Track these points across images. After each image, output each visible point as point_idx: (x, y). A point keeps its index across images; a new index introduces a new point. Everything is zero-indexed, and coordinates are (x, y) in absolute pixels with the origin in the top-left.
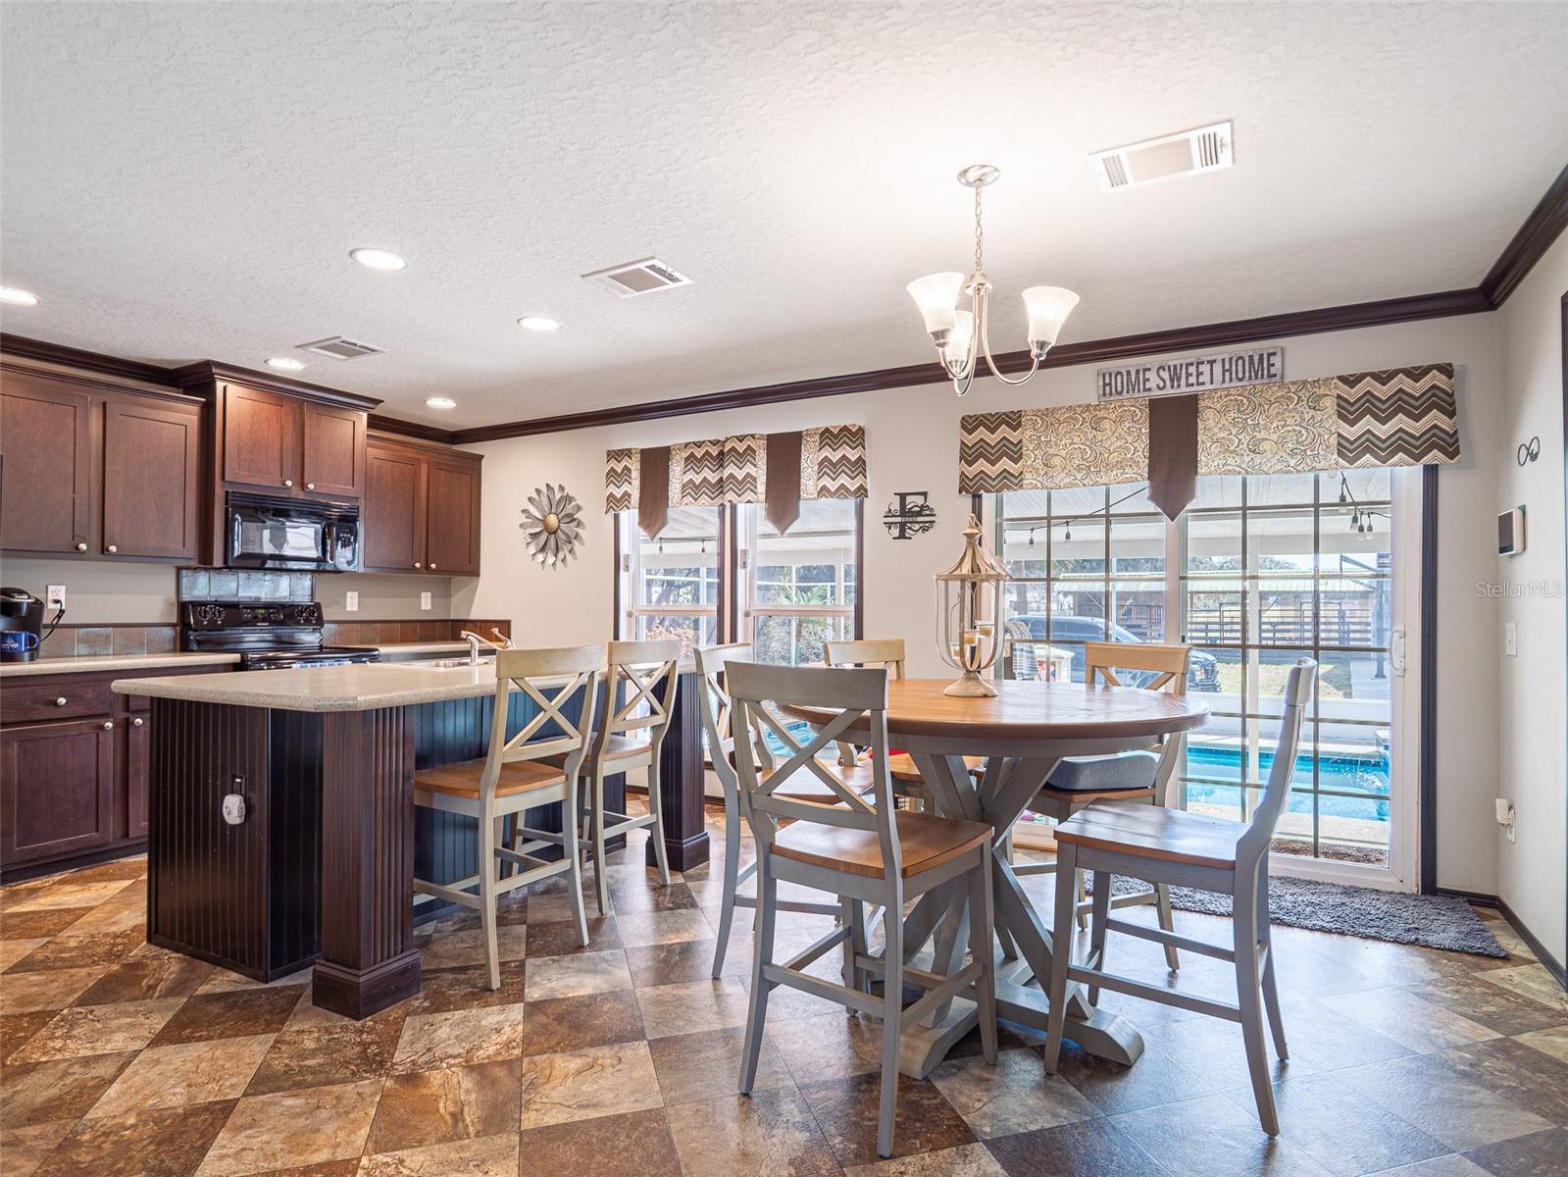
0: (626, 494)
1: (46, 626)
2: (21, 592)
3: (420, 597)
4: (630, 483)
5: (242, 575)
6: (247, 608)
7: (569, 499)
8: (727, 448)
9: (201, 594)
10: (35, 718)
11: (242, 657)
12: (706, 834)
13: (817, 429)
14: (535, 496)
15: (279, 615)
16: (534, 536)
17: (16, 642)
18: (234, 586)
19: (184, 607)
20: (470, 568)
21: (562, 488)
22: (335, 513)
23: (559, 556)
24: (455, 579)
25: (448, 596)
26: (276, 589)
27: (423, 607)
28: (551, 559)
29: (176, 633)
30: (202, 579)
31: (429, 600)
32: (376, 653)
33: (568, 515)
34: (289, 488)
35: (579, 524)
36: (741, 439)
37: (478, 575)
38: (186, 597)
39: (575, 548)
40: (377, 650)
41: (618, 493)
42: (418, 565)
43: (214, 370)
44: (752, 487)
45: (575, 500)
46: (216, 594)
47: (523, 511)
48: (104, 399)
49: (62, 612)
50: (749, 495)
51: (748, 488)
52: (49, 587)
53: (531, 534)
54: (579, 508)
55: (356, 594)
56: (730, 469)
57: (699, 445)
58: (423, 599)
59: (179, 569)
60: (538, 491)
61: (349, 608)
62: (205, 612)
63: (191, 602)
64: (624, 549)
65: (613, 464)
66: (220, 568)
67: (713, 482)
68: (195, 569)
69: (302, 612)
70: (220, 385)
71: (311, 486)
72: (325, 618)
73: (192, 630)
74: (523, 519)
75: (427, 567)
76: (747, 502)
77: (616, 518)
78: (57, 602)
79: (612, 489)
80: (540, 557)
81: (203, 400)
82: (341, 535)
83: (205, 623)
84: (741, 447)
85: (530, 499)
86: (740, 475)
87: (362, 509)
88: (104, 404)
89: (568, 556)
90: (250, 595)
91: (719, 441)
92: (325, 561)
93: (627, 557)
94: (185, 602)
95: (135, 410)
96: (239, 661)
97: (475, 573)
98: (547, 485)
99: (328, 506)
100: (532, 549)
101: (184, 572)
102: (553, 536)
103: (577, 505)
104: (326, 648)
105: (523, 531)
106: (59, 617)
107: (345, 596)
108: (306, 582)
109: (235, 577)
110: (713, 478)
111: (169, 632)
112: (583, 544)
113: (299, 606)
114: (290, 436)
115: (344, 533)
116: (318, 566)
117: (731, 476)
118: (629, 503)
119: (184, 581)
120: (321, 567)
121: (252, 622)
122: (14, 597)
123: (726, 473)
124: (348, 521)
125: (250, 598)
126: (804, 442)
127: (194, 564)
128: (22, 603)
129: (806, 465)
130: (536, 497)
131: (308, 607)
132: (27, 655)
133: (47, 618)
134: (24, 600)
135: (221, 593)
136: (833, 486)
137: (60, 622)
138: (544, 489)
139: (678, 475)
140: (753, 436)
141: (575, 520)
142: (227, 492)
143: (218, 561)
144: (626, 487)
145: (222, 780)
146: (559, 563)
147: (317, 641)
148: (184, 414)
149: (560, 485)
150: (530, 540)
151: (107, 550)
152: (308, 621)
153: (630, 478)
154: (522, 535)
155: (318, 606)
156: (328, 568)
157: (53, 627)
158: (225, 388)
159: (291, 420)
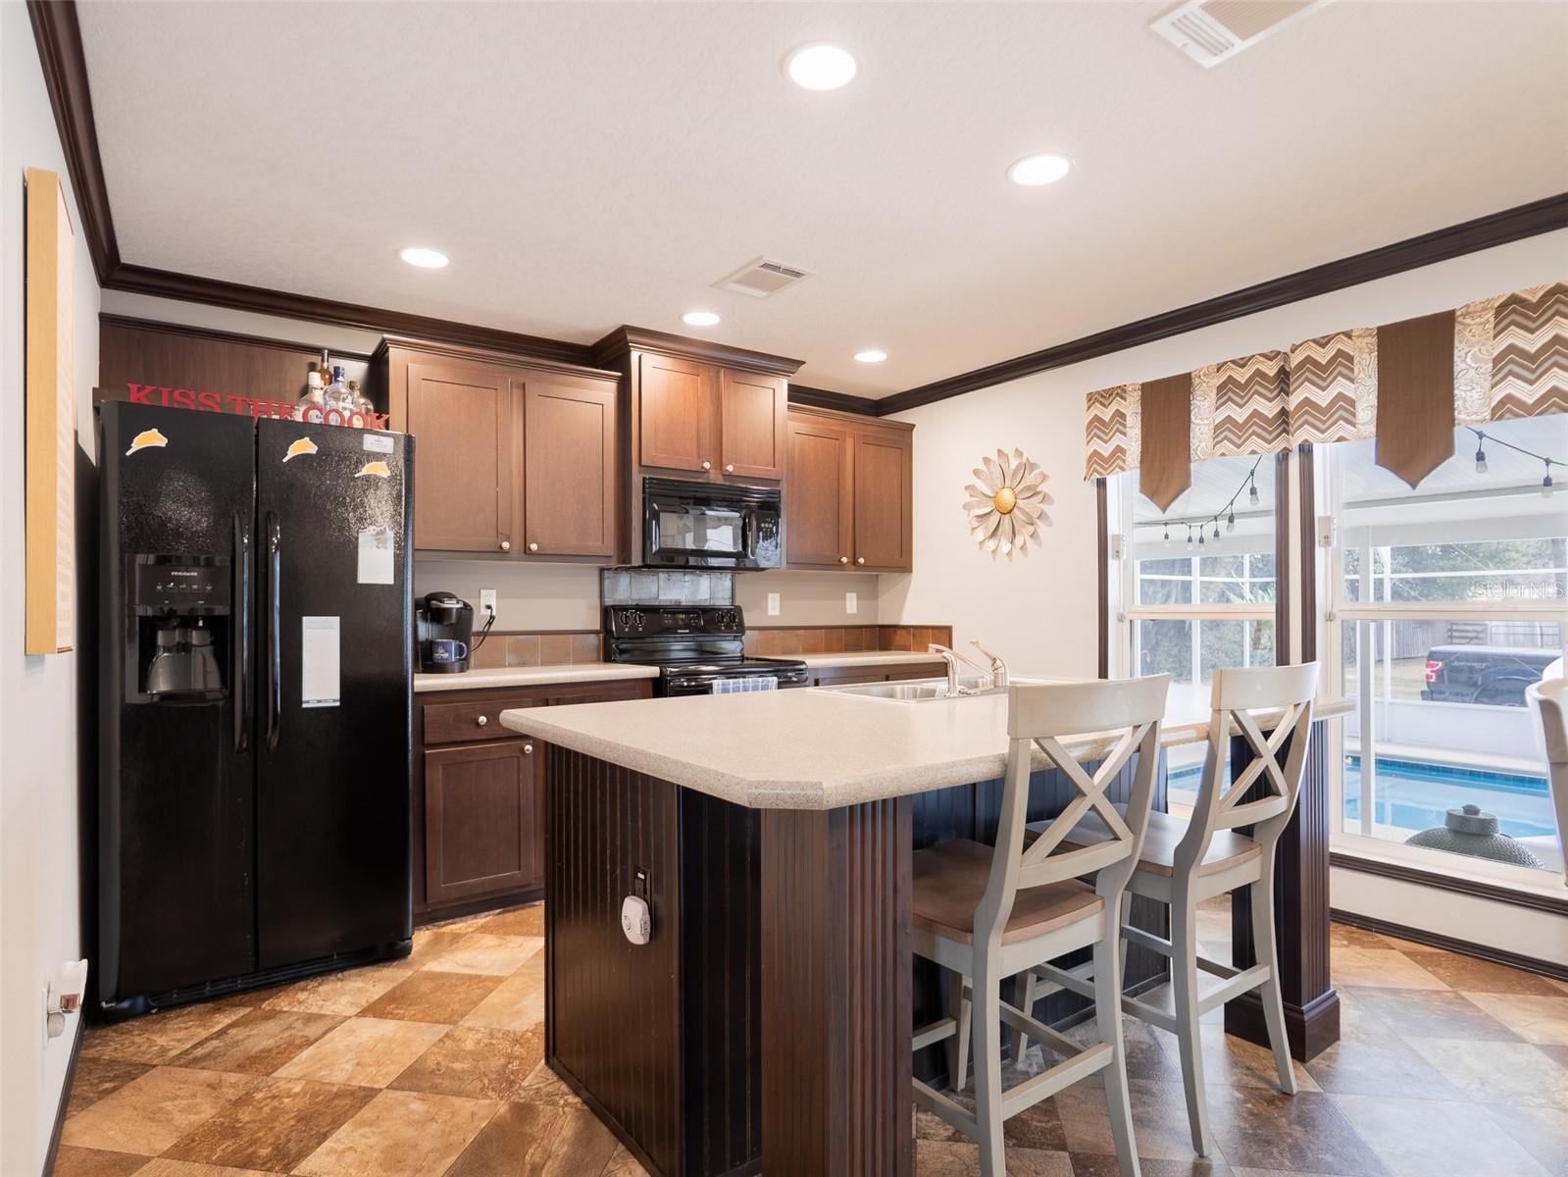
0: (1119, 450)
1: (478, 634)
2: (451, 596)
3: (845, 599)
4: (1125, 435)
5: (662, 576)
6: (667, 613)
7: (1028, 466)
8: (1296, 360)
9: (622, 597)
10: (459, 739)
11: (661, 672)
12: (1334, 994)
13: (1489, 301)
14: (982, 467)
15: (699, 620)
16: (982, 517)
17: (446, 651)
18: (654, 588)
19: (607, 612)
20: (902, 564)
21: (1019, 453)
22: (755, 499)
23: (1016, 541)
24: (885, 576)
25: (876, 597)
26: (696, 591)
27: (849, 611)
28: (1006, 547)
29: (599, 640)
30: (624, 580)
31: (855, 601)
32: (802, 667)
33: (1028, 488)
34: (706, 471)
35: (1045, 498)
36: (1323, 342)
37: (910, 571)
38: (609, 602)
39: (1039, 531)
40: (803, 663)
41: (1106, 450)
42: (844, 560)
43: (629, 337)
44: (1346, 415)
45: (1039, 467)
46: (637, 597)
47: (967, 488)
48: (522, 379)
49: (492, 617)
50: (1342, 429)
51: (1341, 418)
52: (482, 591)
53: (978, 517)
54: (1044, 478)
55: (778, 595)
56: (1303, 392)
57: (1242, 363)
58: (848, 601)
59: (602, 570)
60: (986, 460)
61: (771, 612)
62: (626, 617)
63: (613, 607)
64: (1113, 529)
65: (1098, 410)
66: (639, 567)
67: (1270, 416)
68: (616, 569)
69: (723, 617)
70: (634, 355)
71: (730, 468)
72: (747, 623)
73: (614, 638)
74: (966, 498)
75: (855, 562)
76: (1339, 440)
77: (1101, 484)
78: (489, 607)
79: (1097, 445)
80: (991, 544)
81: (619, 374)
82: (763, 525)
83: (627, 630)
84: (1323, 356)
85: (976, 472)
86: (1323, 398)
87: (783, 494)
88: (524, 385)
89: (1030, 542)
90: (671, 598)
91: (1279, 353)
92: (746, 556)
93: (1118, 538)
94: (607, 607)
95: (556, 390)
96: (658, 675)
97: (906, 567)
98: (999, 451)
99: (747, 492)
100: (980, 535)
101: (606, 574)
102: (1007, 519)
103: (1042, 473)
104: (747, 659)
105: (966, 513)
106: (490, 623)
107: (767, 598)
108: (726, 581)
109: (656, 577)
110: (1270, 409)
111: (593, 640)
112: (1050, 524)
113: (719, 610)
114: (708, 409)
115: (765, 522)
116: (738, 564)
117: (1307, 402)
118: (1124, 461)
119: (606, 582)
120: (741, 562)
121: (671, 630)
122: (443, 602)
123: (1293, 401)
124: (769, 508)
125: (671, 601)
126: (1458, 327)
127: (614, 564)
128: (451, 609)
129: (1463, 366)
130: (984, 469)
131: (729, 611)
132: (457, 666)
133: (477, 625)
134: (451, 605)
135: (644, 596)
136: (1529, 394)
137: (491, 630)
138: (994, 457)
139: (1205, 414)
140: (1348, 335)
141: (1039, 492)
142: (644, 478)
143: (636, 560)
144: (1117, 440)
145: (622, 870)
146: (1016, 552)
147: (739, 649)
148: (602, 390)
149: (1017, 450)
150: (977, 524)
151: (530, 549)
152: (729, 627)
153: (1125, 426)
154: (966, 519)
155: (739, 610)
156: (748, 565)
157: (484, 634)
158: (640, 357)
159: (708, 391)
